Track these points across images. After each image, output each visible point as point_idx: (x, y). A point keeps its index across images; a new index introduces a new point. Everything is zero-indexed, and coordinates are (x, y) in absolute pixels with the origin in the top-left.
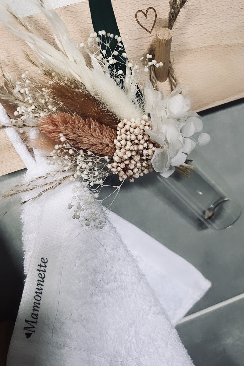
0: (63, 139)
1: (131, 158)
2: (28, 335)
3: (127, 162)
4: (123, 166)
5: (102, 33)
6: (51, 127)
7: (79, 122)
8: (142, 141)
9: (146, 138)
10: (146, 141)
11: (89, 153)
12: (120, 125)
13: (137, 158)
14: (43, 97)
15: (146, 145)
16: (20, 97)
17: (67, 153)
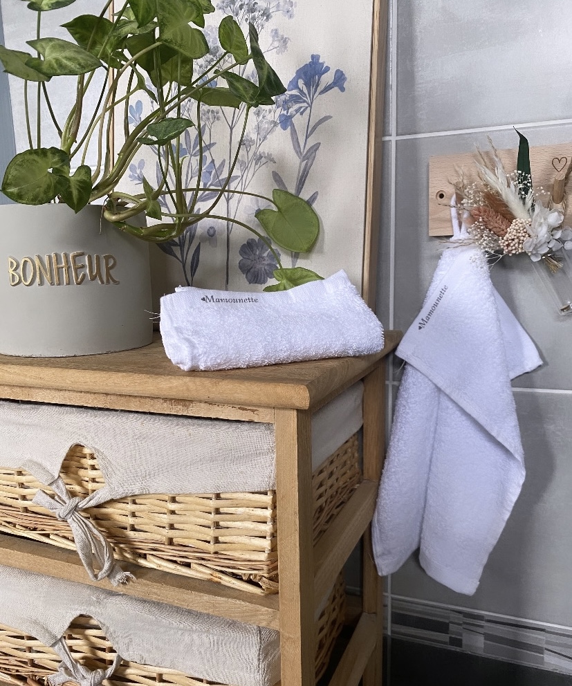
0: (481, 220)
1: (513, 240)
2: (420, 328)
3: (510, 242)
4: (507, 243)
5: (520, 172)
6: (477, 212)
7: (492, 213)
8: (522, 232)
9: (525, 230)
10: (524, 232)
11: (492, 232)
12: (514, 221)
13: (516, 241)
14: (479, 197)
15: (524, 234)
16: (467, 194)
17: (480, 228)
